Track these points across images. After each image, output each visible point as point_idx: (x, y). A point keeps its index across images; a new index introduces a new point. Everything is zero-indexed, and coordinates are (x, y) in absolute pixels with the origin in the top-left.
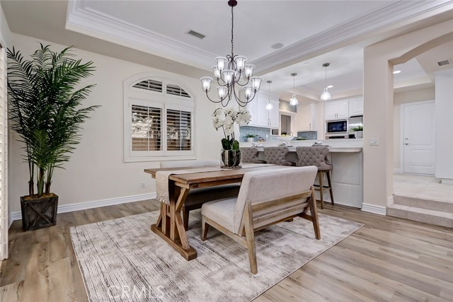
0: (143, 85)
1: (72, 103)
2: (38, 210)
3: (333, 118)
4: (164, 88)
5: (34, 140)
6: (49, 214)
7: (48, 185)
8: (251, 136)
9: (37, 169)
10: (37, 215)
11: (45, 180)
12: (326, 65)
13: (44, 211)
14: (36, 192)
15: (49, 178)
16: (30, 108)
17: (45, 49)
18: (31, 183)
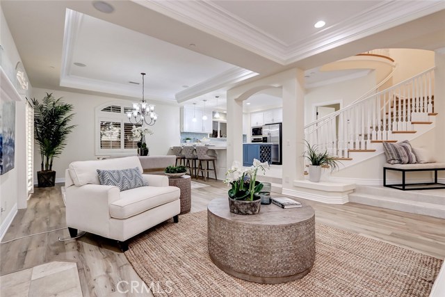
0: (108, 109)
1: (64, 124)
2: (46, 177)
3: (255, 126)
4: (122, 110)
5: (44, 143)
6: (51, 180)
7: (51, 166)
8: (188, 139)
9: (45, 157)
10: (45, 180)
11: (49, 163)
12: (217, 97)
13: (49, 178)
14: (45, 169)
15: (51, 162)
16: (42, 127)
17: (49, 96)
18: (42, 165)
